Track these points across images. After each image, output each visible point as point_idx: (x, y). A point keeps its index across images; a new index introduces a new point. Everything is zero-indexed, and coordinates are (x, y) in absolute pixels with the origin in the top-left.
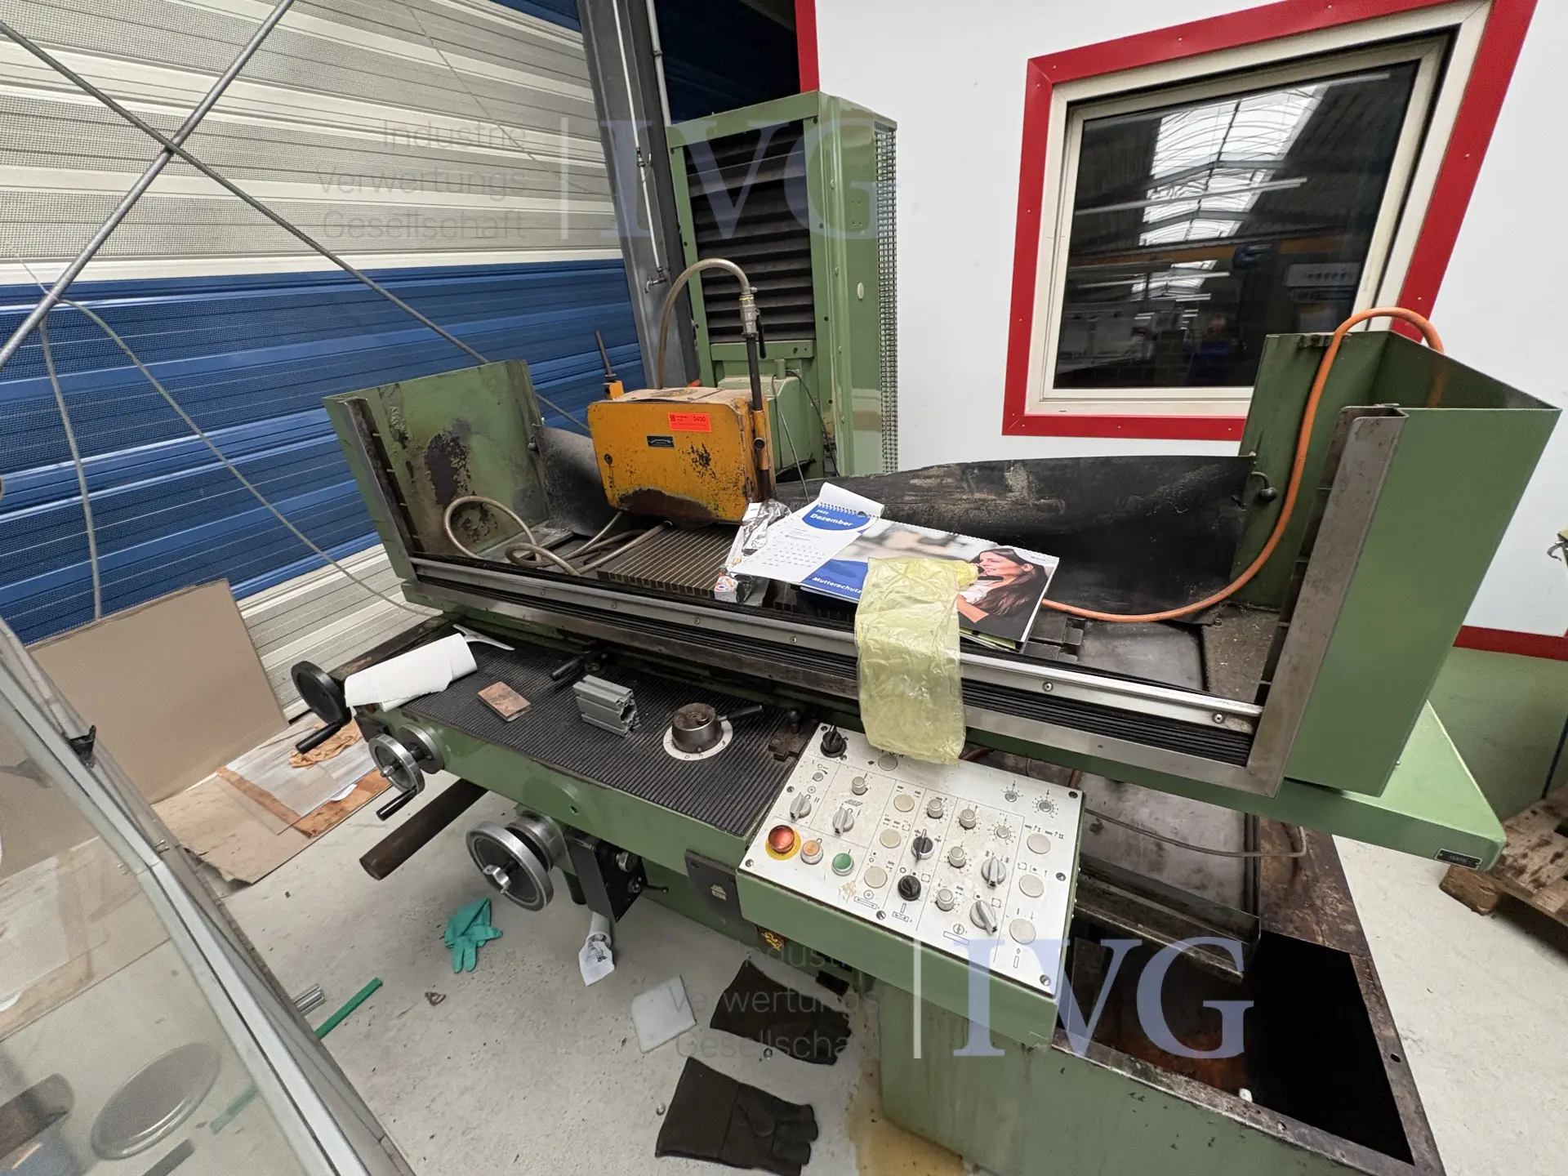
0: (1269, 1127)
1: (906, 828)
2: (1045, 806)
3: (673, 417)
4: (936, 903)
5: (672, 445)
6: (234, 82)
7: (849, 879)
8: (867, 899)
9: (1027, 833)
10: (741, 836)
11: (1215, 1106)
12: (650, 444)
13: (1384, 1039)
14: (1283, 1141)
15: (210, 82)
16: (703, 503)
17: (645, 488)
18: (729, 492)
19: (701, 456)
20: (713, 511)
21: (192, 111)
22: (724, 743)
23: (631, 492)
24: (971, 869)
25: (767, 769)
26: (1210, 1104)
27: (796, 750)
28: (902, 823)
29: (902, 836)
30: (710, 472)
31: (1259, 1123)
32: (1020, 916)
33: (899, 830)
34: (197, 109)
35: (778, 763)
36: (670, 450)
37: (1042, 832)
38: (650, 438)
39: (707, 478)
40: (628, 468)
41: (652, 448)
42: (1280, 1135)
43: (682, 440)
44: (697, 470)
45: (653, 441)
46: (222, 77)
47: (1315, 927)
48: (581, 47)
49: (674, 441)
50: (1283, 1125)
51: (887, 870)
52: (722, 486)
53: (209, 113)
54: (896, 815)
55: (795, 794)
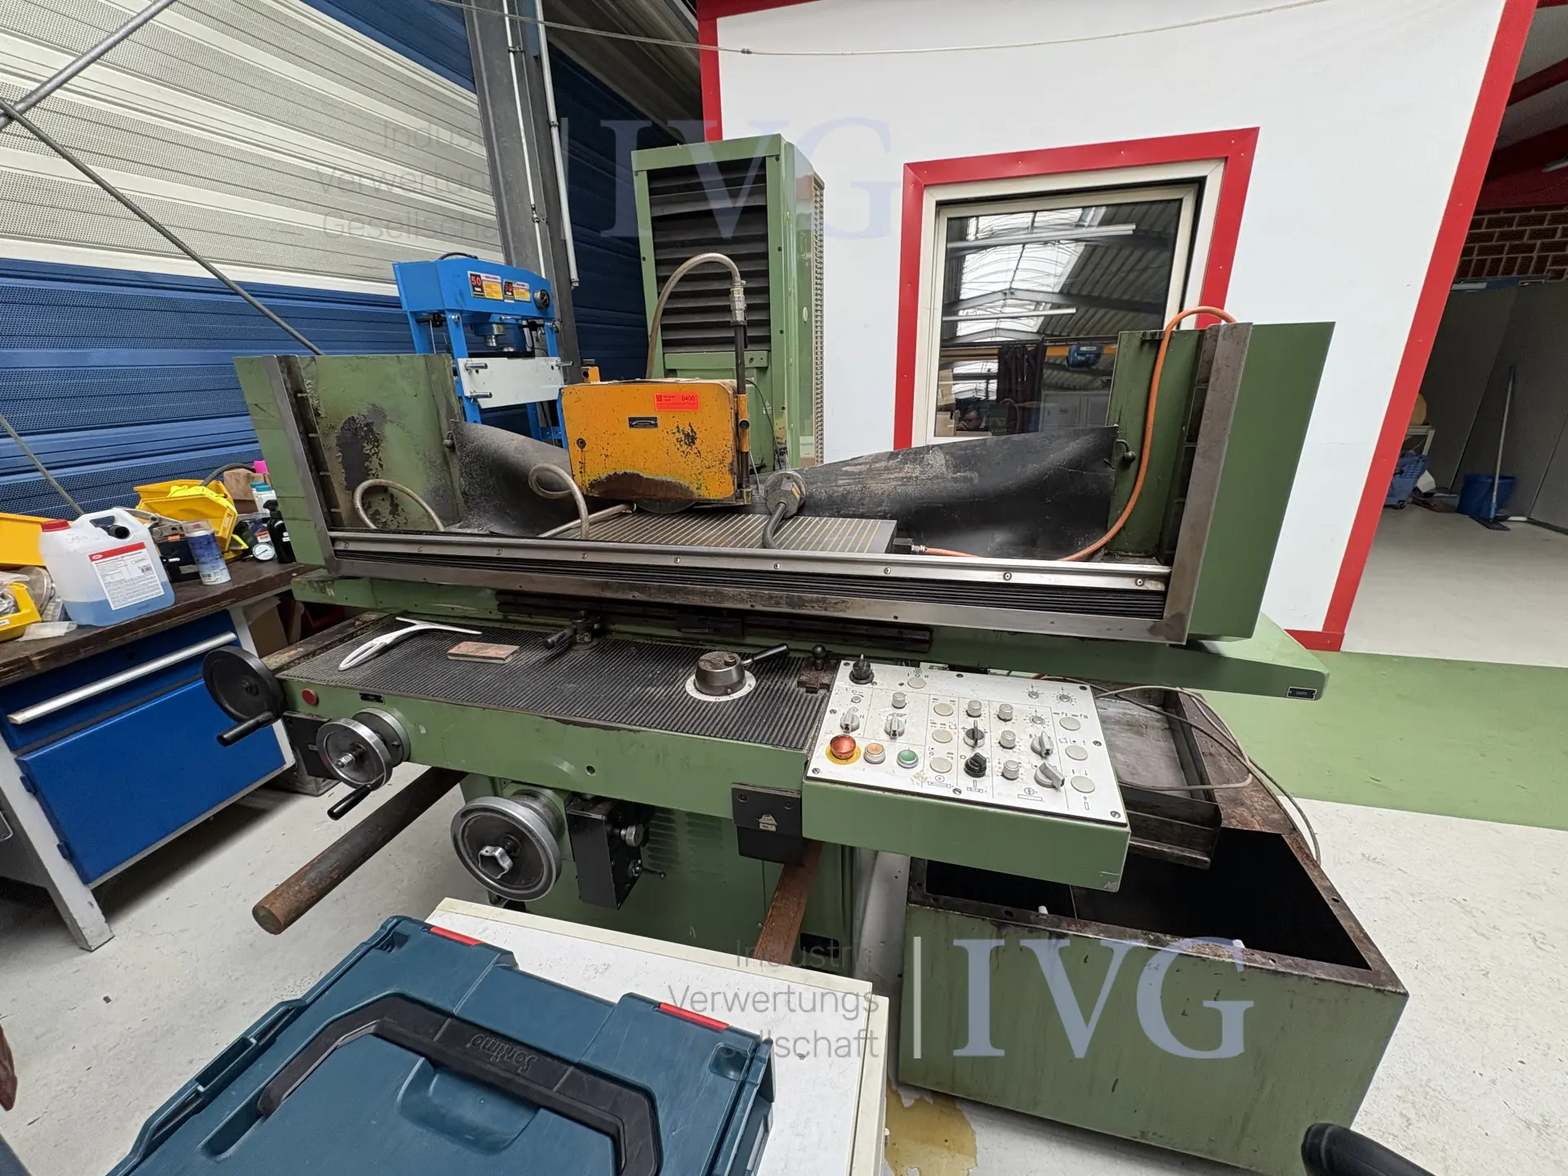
0: (1263, 964)
1: (953, 727)
2: (1062, 697)
3: (659, 398)
4: (1003, 775)
6: (93, 65)
7: (917, 769)
8: (939, 782)
9: (1057, 718)
10: (801, 749)
11: (1219, 956)
12: (631, 426)
13: (1325, 888)
14: (1275, 972)
15: (62, 61)
16: (685, 482)
17: (620, 472)
18: (714, 469)
19: (687, 435)
20: (695, 491)
21: (38, 85)
22: (750, 685)
23: (603, 476)
24: (1022, 749)
25: (802, 700)
26: (1215, 955)
27: (826, 681)
28: (948, 724)
29: (952, 733)
30: (696, 451)
31: (1256, 962)
32: (1076, 774)
33: (948, 729)
34: (44, 84)
35: (810, 695)
36: (655, 430)
37: (1069, 715)
38: (631, 420)
39: (692, 457)
40: (604, 452)
41: (634, 430)
42: (1273, 968)
43: (668, 421)
44: (681, 449)
45: (634, 422)
46: (79, 58)
47: (1250, 818)
48: (476, 107)
49: (659, 422)
50: (1273, 960)
51: (949, 759)
52: (707, 464)
53: (58, 90)
54: (939, 720)
55: (839, 715)
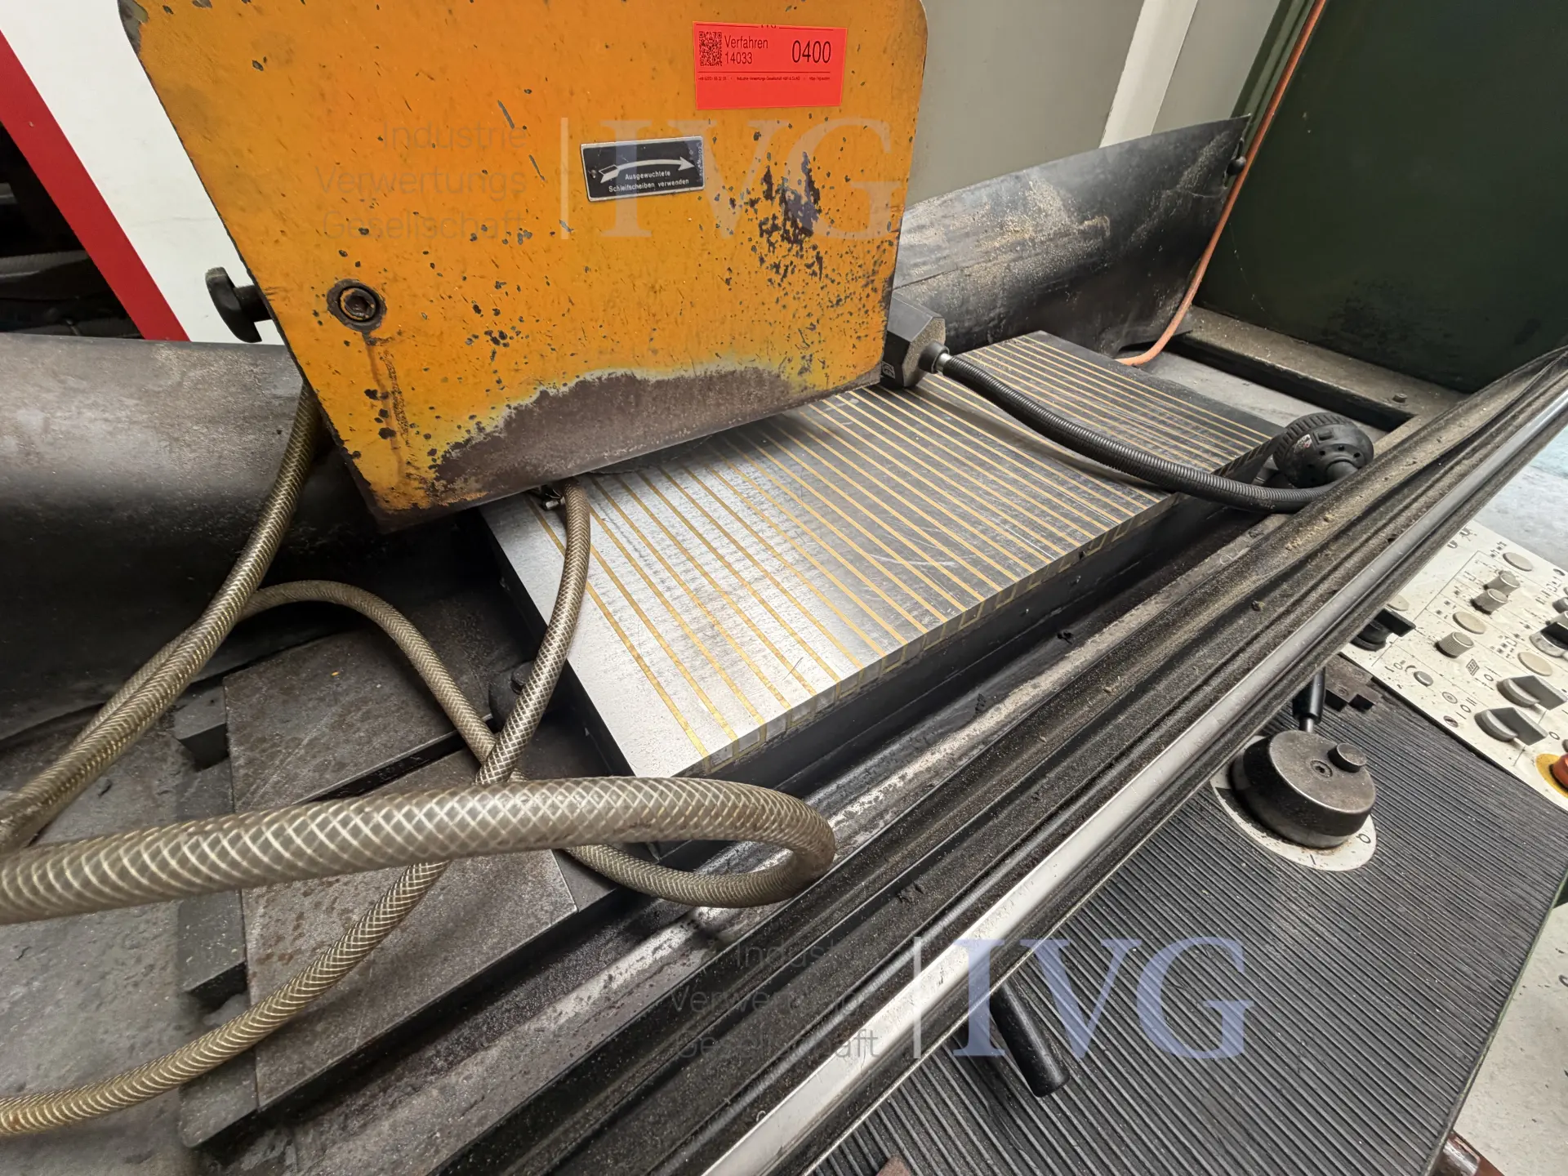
5: (694, 178)
12: (598, 189)
30: (810, 256)
39: (798, 278)
44: (770, 260)
45: (607, 172)
55: (1464, 722)
